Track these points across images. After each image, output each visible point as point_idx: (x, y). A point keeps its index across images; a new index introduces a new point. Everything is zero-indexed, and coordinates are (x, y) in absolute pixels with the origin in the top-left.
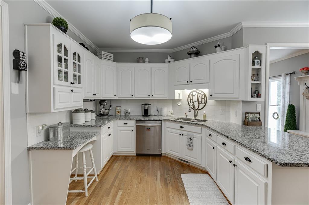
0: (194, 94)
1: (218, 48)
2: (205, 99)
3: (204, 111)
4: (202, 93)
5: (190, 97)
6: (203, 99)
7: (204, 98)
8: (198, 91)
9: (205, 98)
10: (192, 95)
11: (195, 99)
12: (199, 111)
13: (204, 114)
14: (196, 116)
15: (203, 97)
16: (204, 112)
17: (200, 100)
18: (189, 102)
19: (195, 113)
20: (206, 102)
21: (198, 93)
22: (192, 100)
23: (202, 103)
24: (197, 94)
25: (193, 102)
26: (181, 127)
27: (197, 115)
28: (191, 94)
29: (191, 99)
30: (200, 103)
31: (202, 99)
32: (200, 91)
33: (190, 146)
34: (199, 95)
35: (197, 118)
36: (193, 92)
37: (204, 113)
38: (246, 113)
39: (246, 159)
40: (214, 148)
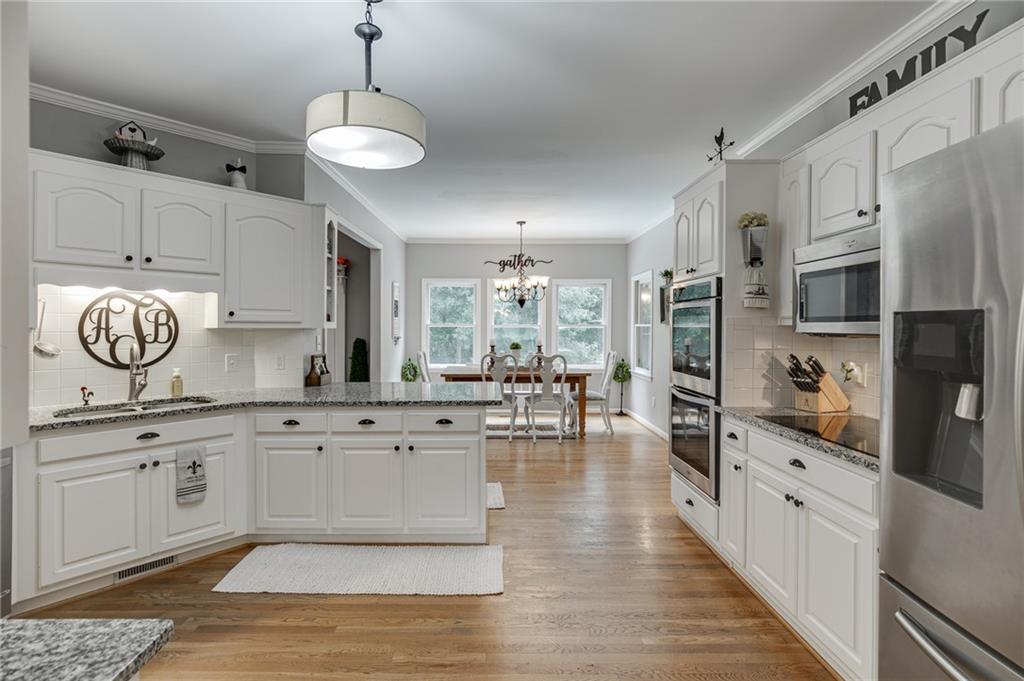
0: (116, 304)
1: (237, 175)
2: (169, 327)
3: (172, 367)
4: (158, 306)
5: (95, 317)
6: (163, 324)
7: (168, 321)
8: (137, 296)
9: (172, 323)
10: (108, 310)
11: (122, 325)
12: (150, 368)
13: (178, 377)
14: (135, 390)
15: (163, 318)
16: (176, 372)
17: (148, 329)
18: (91, 340)
19: (133, 382)
20: (173, 337)
21: (139, 305)
22: (104, 328)
23: (155, 340)
24: (131, 308)
25: (112, 339)
27: (144, 386)
28: (103, 304)
29: (99, 328)
30: (150, 339)
31: (157, 325)
32: (147, 296)
34: (142, 312)
35: (144, 397)
36: (110, 297)
37: (175, 374)
38: (313, 358)
39: (440, 422)
40: (320, 449)
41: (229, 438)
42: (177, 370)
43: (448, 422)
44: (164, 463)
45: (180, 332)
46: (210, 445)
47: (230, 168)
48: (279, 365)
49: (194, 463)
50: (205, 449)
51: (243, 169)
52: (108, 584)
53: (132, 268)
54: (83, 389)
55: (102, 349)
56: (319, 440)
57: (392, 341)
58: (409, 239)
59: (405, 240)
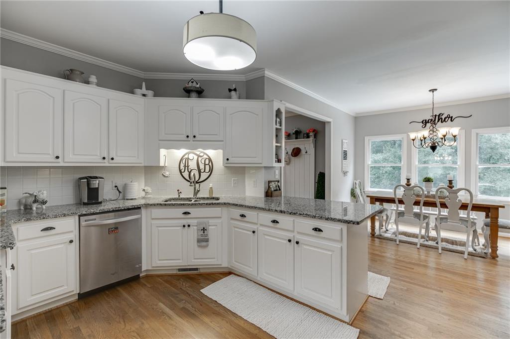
0: (191, 156)
1: (233, 93)
2: (210, 166)
3: (209, 184)
4: (205, 156)
5: (184, 161)
6: (207, 165)
7: (209, 163)
8: (198, 153)
9: (210, 164)
10: (188, 158)
11: (193, 165)
12: (201, 184)
13: (211, 188)
14: (196, 192)
15: (207, 162)
16: (211, 185)
17: (202, 167)
18: (183, 171)
19: (195, 188)
20: (211, 170)
21: (199, 156)
22: (187, 166)
23: (204, 171)
24: (196, 157)
25: (189, 170)
26: (185, 213)
27: (199, 191)
28: (186, 156)
29: (185, 166)
30: (202, 171)
31: (205, 165)
32: (202, 152)
33: (203, 240)
34: (200, 159)
35: (199, 195)
36: (188, 153)
37: (210, 186)
38: (269, 182)
39: (315, 229)
40: (254, 232)
41: (219, 219)
42: (211, 184)
43: (320, 230)
44: (193, 226)
45: (214, 168)
46: (211, 221)
47: (230, 90)
48: (254, 185)
49: (204, 228)
50: (208, 222)
51: (235, 90)
52: (175, 272)
53: (189, 141)
54: (178, 190)
55: (186, 174)
56: (254, 227)
57: (341, 174)
58: (357, 114)
59: (354, 115)
